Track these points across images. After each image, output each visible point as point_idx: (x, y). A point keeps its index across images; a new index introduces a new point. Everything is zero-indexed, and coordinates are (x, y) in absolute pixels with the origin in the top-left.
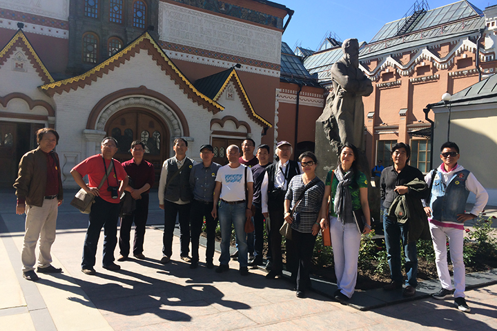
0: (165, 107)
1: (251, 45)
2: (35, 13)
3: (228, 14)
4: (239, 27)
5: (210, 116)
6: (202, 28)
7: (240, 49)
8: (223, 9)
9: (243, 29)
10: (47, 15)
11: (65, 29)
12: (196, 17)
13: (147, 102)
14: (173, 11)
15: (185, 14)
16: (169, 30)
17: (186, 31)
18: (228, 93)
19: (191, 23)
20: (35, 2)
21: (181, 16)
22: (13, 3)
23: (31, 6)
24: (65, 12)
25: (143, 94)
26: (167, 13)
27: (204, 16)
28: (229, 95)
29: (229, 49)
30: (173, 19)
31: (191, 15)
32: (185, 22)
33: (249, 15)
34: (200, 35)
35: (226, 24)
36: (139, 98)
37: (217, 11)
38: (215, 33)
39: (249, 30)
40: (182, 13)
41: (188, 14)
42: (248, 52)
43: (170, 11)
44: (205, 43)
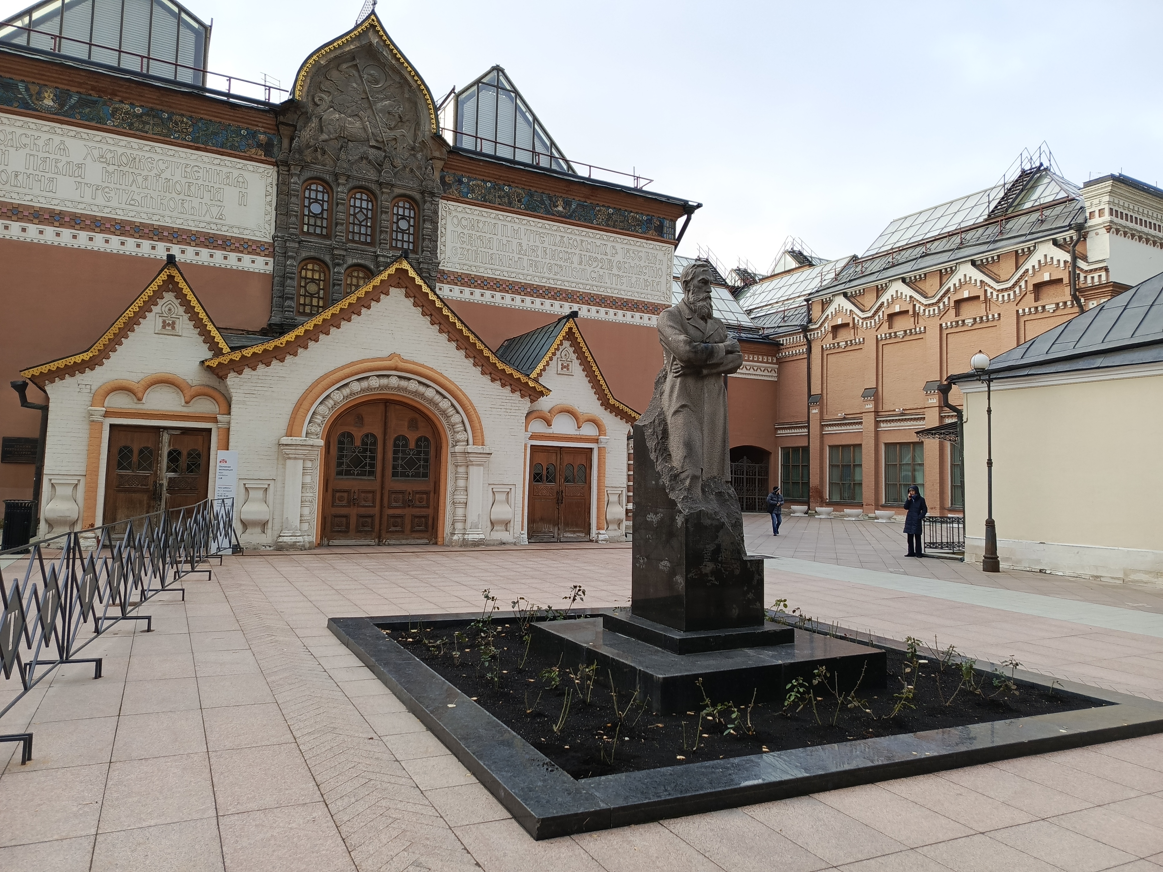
0: (437, 392)
1: (615, 271)
2: (213, 230)
3: (570, 217)
4: (590, 240)
5: (525, 405)
6: (520, 244)
7: (593, 279)
8: (560, 208)
9: (598, 242)
10: (235, 233)
11: (266, 256)
12: (509, 225)
13: (404, 383)
14: (467, 216)
15: (488, 220)
16: (459, 251)
17: (491, 252)
18: (560, 363)
19: (500, 237)
20: (215, 211)
21: (481, 225)
22: (174, 214)
23: (208, 218)
24: (267, 226)
25: (396, 369)
26: (455, 221)
27: (525, 222)
28: (563, 367)
29: (572, 279)
30: (466, 231)
31: (500, 223)
32: (488, 236)
33: (610, 216)
34: (517, 257)
35: (566, 235)
36: (388, 376)
37: (548, 212)
38: (545, 251)
39: (610, 244)
40: (483, 219)
41: (494, 221)
42: (609, 285)
43: (460, 216)
44: (525, 272)
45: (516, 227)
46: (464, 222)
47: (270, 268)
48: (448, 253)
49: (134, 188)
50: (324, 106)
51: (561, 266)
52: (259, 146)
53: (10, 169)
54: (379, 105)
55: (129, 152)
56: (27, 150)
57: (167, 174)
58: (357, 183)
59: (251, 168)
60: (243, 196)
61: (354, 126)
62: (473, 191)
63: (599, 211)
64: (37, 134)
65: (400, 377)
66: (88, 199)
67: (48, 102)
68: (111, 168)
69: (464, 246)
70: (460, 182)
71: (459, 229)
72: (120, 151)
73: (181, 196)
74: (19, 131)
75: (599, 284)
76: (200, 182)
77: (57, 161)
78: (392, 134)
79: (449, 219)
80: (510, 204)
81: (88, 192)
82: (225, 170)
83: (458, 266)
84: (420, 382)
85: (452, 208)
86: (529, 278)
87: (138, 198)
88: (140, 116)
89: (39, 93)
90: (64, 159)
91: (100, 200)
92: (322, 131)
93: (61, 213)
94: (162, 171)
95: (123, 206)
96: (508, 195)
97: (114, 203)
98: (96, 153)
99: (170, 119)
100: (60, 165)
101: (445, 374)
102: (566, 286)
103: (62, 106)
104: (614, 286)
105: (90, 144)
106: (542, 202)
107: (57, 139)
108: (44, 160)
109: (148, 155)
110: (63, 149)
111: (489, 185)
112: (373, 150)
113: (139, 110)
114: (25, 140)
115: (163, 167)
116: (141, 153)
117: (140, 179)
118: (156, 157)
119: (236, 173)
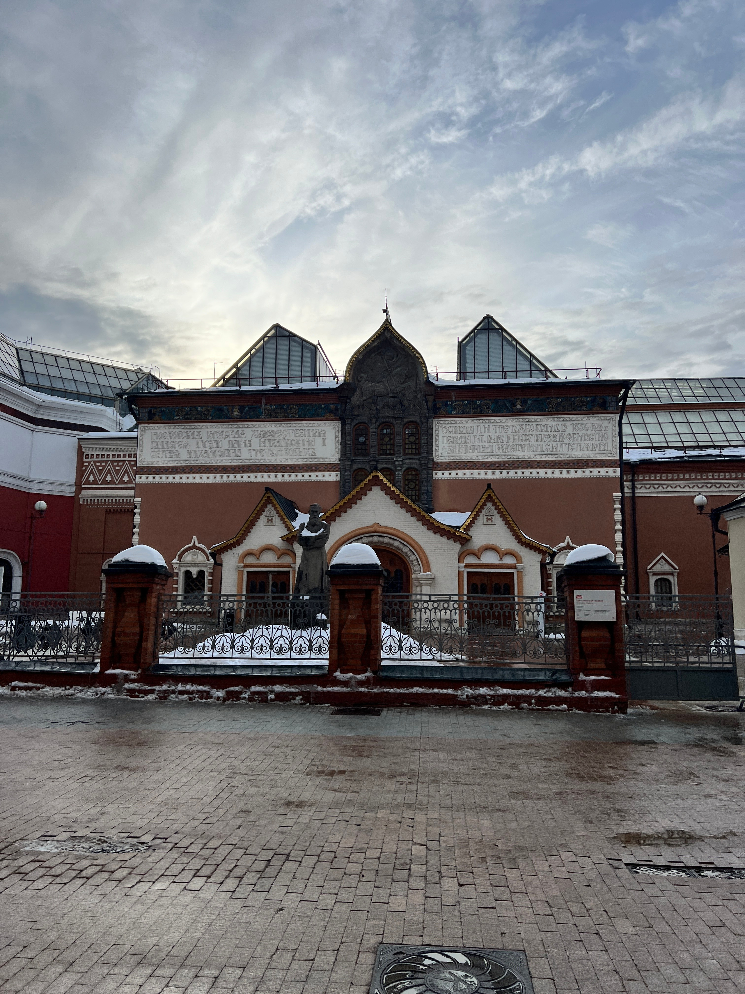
0: (401, 543)
1: (566, 441)
2: (310, 462)
3: (526, 411)
4: (544, 423)
6: (490, 436)
7: (548, 450)
8: (519, 407)
9: (551, 424)
10: (321, 462)
11: (337, 471)
12: (481, 425)
13: (381, 539)
14: (452, 425)
15: (467, 425)
16: (448, 448)
17: (469, 445)
18: (485, 518)
19: (475, 434)
20: (311, 451)
21: (461, 429)
22: (292, 457)
23: (307, 456)
24: (337, 455)
25: (375, 532)
26: (445, 430)
27: (492, 421)
28: (488, 520)
29: (531, 453)
30: (451, 435)
31: (474, 425)
32: (467, 435)
33: (559, 404)
34: (487, 445)
35: (524, 424)
36: (373, 536)
37: (510, 411)
38: (509, 438)
39: (560, 423)
40: (463, 425)
41: (470, 425)
42: (562, 452)
43: (447, 426)
44: (494, 453)
45: (486, 425)
46: (450, 430)
47: (338, 478)
48: (440, 451)
49: (273, 447)
50: (363, 380)
51: (521, 446)
52: (331, 412)
53: (222, 449)
54: (394, 372)
55: (270, 429)
56: (228, 439)
57: (288, 437)
58: (383, 421)
59: (327, 425)
60: (324, 440)
61: (380, 388)
62: (455, 409)
63: (550, 402)
64: (232, 430)
65: (379, 536)
66: (254, 457)
67: (236, 413)
68: (263, 439)
69: (451, 444)
70: (447, 405)
71: (447, 435)
72: (266, 429)
73: (295, 447)
74: (225, 430)
75: (553, 453)
76: (303, 438)
77: (241, 440)
78: (403, 386)
79: (440, 429)
80: (481, 412)
81: (254, 453)
82: (314, 428)
83: (447, 458)
84: (390, 538)
85: (442, 422)
86: (497, 457)
87: (275, 451)
88: (274, 410)
89: (232, 410)
90: (244, 439)
91: (259, 457)
92: (362, 395)
93: (243, 466)
94: (286, 436)
95: (269, 457)
96: (479, 406)
97: (265, 457)
98: (256, 433)
99: (288, 407)
100: (242, 443)
101: (405, 531)
102: (527, 458)
103: (241, 413)
104: (566, 452)
105: (254, 429)
106: (505, 405)
107: (240, 430)
108: (236, 441)
109: (279, 429)
110: (243, 434)
111: (466, 402)
112: (392, 399)
113: (274, 407)
114: (228, 434)
115: (285, 433)
116: (275, 429)
117: (276, 442)
118: (283, 429)
119: (320, 429)
